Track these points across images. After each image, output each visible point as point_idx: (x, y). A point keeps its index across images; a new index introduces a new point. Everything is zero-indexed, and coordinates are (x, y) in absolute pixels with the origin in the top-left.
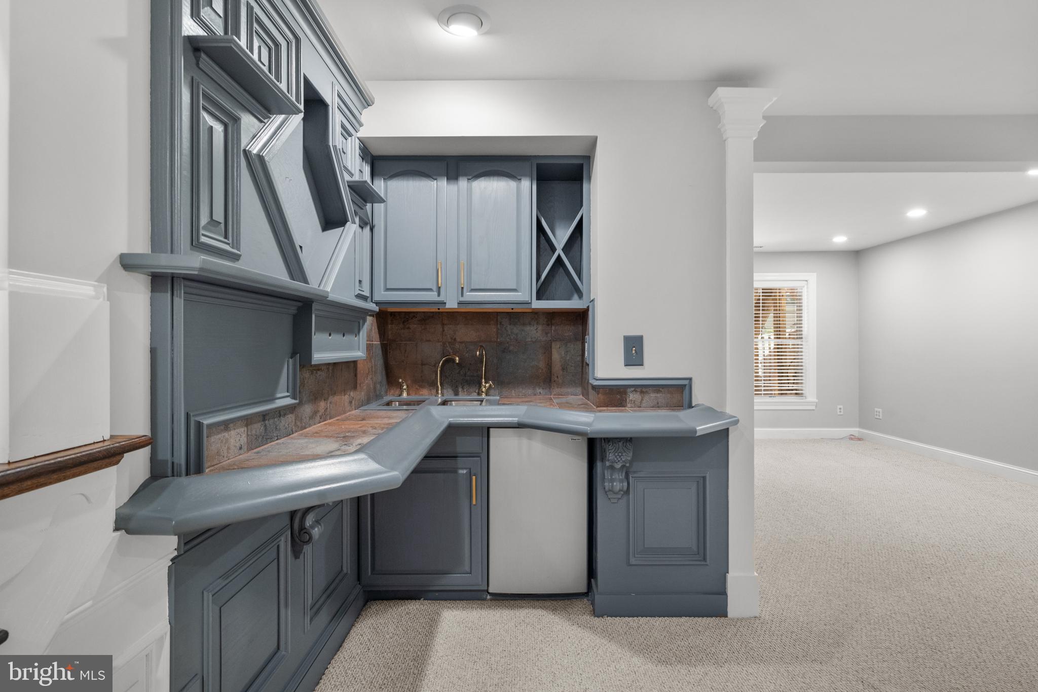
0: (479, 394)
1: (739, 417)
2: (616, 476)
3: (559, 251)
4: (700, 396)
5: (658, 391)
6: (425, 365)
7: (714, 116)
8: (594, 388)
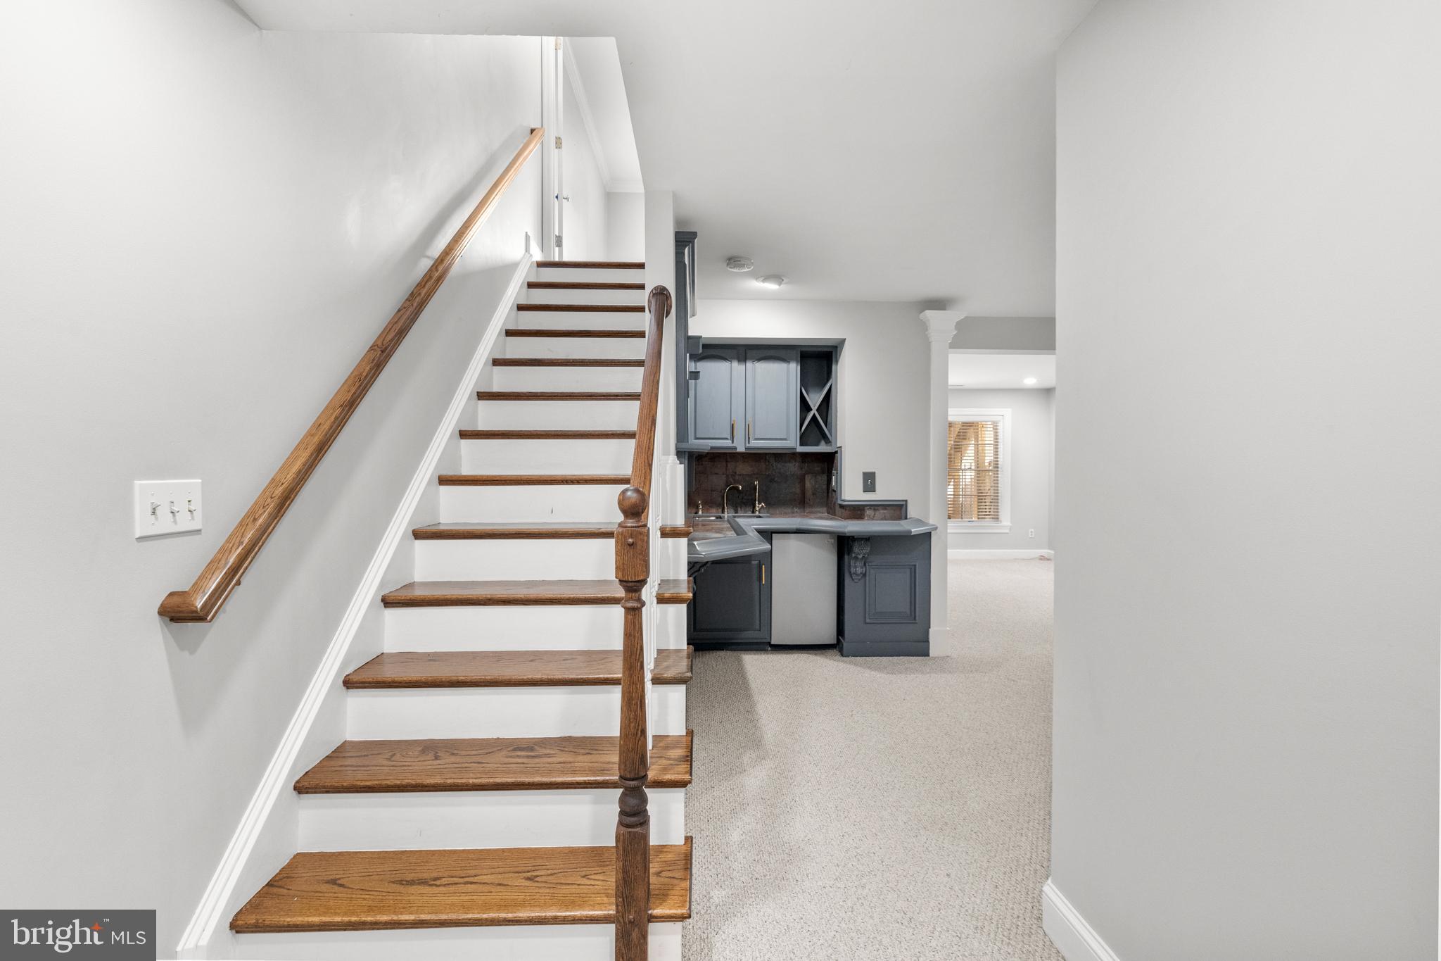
0: (753, 512)
1: (938, 526)
2: (858, 564)
3: (814, 411)
4: (912, 512)
5: (886, 509)
6: (714, 491)
7: (924, 327)
8: (842, 507)
